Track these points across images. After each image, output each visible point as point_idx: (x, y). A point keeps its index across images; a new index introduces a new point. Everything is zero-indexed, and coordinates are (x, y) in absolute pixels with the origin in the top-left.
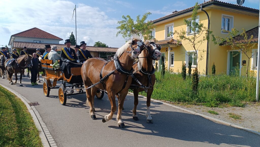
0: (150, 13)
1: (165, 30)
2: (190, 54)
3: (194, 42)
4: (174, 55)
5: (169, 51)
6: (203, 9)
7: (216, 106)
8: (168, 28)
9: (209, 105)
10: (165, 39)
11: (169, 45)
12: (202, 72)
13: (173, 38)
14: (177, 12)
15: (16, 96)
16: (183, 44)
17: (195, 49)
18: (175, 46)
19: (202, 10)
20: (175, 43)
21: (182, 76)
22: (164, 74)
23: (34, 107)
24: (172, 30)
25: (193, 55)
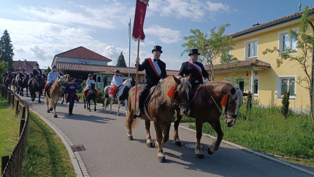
0: (228, 24)
1: (245, 48)
2: (284, 80)
3: (306, 63)
4: (258, 81)
5: (252, 76)
8: (249, 45)
10: (245, 60)
11: (253, 67)
13: (257, 59)
14: (259, 25)
15: (55, 134)
16: (272, 67)
17: (307, 73)
18: (261, 68)
20: (261, 65)
21: (282, 112)
22: (250, 107)
23: (79, 154)
24: (255, 48)
25: (288, 81)
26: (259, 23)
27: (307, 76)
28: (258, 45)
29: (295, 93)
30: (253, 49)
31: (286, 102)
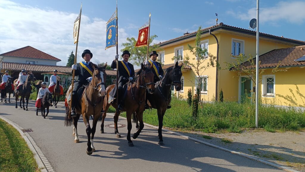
0: (156, 36)
1: (174, 53)
2: (201, 79)
3: (198, 67)
4: (183, 80)
6: (212, 33)
7: (213, 132)
8: (178, 51)
9: (206, 131)
10: (174, 63)
15: (7, 123)
16: (192, 69)
17: (198, 75)
18: (185, 70)
19: (210, 34)
21: (188, 102)
23: (28, 133)
24: (181, 54)
25: (203, 80)
26: (188, 32)
28: (183, 51)
29: (207, 89)
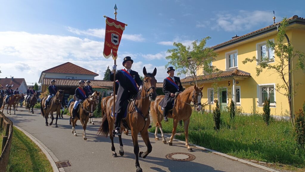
0: (209, 37)
1: (226, 59)
2: (264, 88)
3: (283, 71)
4: (240, 90)
5: (234, 85)
8: (230, 57)
10: (226, 70)
11: (234, 77)
12: (285, 113)
13: (237, 69)
14: (238, 37)
16: (252, 76)
17: (285, 81)
18: (242, 78)
20: (241, 75)
21: (264, 119)
22: (234, 116)
23: (64, 170)
24: (235, 59)
25: (268, 89)
27: (285, 83)
29: (275, 101)
30: (233, 60)
31: (267, 110)
